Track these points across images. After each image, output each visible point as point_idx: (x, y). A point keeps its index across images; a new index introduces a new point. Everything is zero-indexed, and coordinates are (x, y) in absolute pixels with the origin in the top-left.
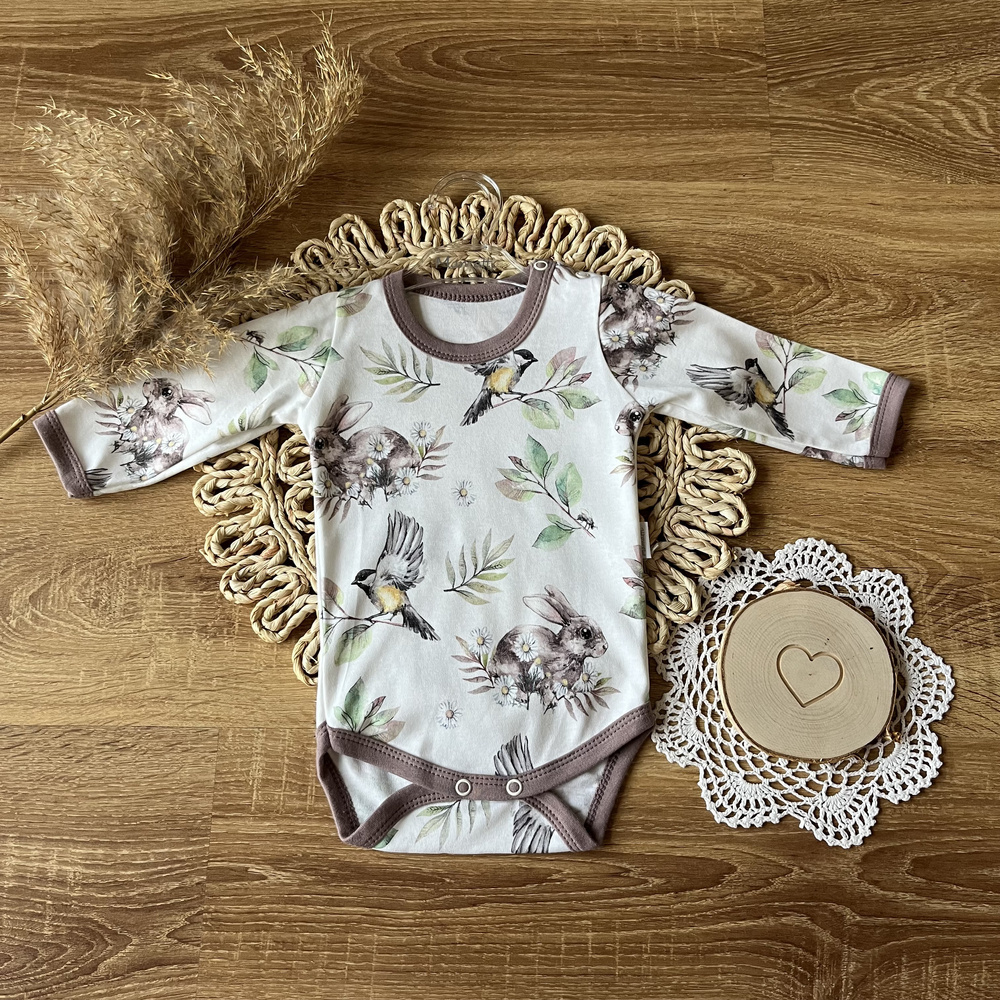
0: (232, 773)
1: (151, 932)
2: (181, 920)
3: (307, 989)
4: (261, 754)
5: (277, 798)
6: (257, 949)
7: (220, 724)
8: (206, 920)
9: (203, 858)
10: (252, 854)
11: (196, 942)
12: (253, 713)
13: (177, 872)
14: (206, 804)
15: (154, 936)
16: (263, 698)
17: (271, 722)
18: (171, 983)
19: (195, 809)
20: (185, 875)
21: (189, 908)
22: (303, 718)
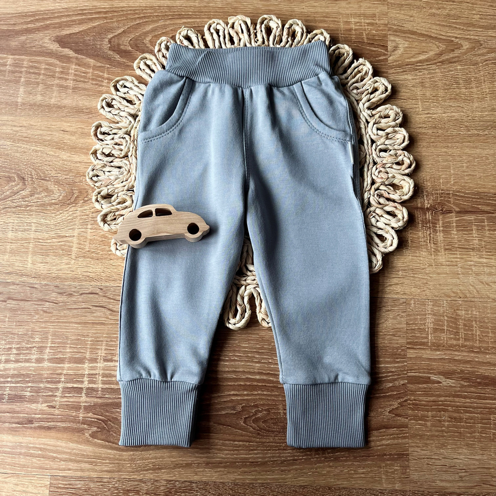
0: (416, 324)
1: (380, 410)
2: (395, 404)
3: (471, 444)
4: (431, 314)
5: (442, 338)
6: (440, 421)
7: (406, 297)
8: (410, 404)
9: (405, 370)
10: (431, 370)
11: (406, 416)
12: (424, 291)
13: (391, 378)
14: (402, 341)
15: (382, 412)
16: (429, 282)
17: (435, 296)
18: (394, 439)
19: (397, 344)
20: (395, 380)
21: (399, 398)
22: (453, 295)
